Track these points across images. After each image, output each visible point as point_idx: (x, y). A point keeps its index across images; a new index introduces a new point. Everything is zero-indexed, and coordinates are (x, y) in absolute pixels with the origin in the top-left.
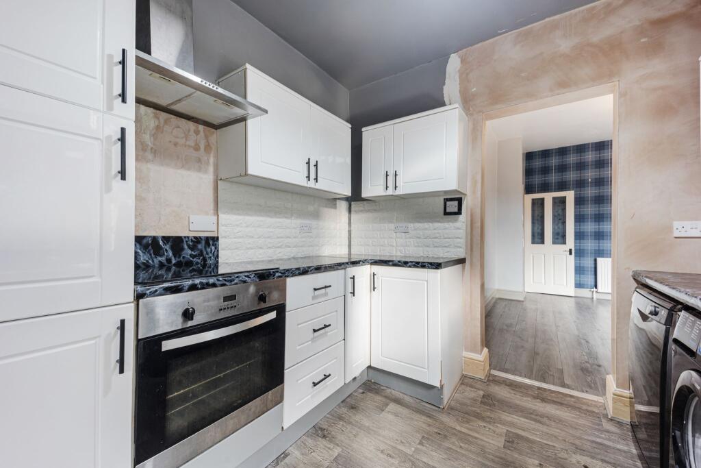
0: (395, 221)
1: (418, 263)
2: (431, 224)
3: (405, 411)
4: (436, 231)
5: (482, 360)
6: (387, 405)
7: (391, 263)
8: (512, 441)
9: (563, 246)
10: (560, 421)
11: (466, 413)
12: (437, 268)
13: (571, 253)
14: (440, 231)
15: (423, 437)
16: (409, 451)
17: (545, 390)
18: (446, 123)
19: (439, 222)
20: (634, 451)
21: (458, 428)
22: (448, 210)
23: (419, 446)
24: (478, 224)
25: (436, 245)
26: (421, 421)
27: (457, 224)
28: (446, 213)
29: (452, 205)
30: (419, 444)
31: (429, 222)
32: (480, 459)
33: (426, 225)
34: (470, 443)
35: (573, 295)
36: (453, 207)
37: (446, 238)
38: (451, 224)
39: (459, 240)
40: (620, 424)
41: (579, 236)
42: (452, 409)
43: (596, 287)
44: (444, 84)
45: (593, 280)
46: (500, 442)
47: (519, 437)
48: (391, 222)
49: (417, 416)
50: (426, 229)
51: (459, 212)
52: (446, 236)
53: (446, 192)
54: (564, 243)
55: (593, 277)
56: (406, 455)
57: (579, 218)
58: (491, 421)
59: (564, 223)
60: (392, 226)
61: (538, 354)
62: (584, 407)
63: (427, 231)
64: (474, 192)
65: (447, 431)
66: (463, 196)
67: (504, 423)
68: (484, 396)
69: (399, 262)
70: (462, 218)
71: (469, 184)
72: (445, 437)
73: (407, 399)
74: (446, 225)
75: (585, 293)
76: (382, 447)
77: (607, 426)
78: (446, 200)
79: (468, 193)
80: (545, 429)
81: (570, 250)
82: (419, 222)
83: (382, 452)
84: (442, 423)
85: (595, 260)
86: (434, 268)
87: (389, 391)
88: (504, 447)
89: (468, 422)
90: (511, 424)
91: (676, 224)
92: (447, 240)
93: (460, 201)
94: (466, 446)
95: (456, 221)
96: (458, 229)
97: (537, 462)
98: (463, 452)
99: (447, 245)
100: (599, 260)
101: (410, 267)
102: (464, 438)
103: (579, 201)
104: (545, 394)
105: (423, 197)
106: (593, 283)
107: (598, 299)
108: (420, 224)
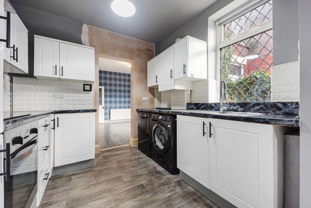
0: (53, 91)
1: (86, 110)
2: (77, 94)
3: (81, 175)
4: (79, 98)
5: (99, 146)
6: (71, 178)
7: (70, 112)
8: (118, 162)
9: (101, 106)
10: (125, 153)
11: (102, 164)
12: (94, 112)
13: (103, 108)
14: (81, 98)
15: (95, 177)
16: (95, 182)
17: (117, 148)
18: (90, 53)
19: (80, 93)
20: (140, 151)
21: (103, 168)
22: (86, 89)
23: (96, 179)
25: (79, 104)
26: (89, 174)
27: (89, 95)
28: (84, 90)
30: (95, 179)
31: (76, 93)
32: (115, 170)
33: (74, 95)
34: (109, 169)
35: (104, 123)
36: (87, 88)
37: (85, 101)
38: (87, 95)
39: (90, 102)
40: (135, 148)
41: (106, 102)
42: (97, 165)
43: (110, 119)
44: (81, 34)
45: (109, 117)
46: (116, 164)
47: (119, 161)
48: (50, 92)
49: (87, 174)
50: (74, 97)
51: (91, 90)
52: (85, 100)
53: (84, 81)
54: (101, 105)
55: (109, 116)
56: (94, 184)
57: (106, 96)
58: (110, 161)
59: (101, 97)
60: (51, 94)
61: (108, 141)
62: (127, 148)
63: (74, 98)
65: (101, 171)
66: (92, 84)
67: (114, 160)
68: (103, 157)
69: (75, 110)
70: (92, 93)
72: (102, 172)
73: (77, 172)
74: (85, 95)
75: (107, 121)
76: (83, 188)
77: (133, 149)
78: (84, 85)
79: (94, 83)
80: (123, 156)
81: (103, 107)
82: (69, 93)
83: (85, 189)
84: (97, 170)
85: (110, 110)
86: (93, 112)
87: (66, 174)
88: (118, 164)
89: (104, 165)
90: (115, 159)
91: (143, 98)
92: (85, 102)
93: (91, 86)
94: (109, 170)
95: (89, 94)
96: (91, 97)
97: (127, 163)
98: (110, 172)
99: (85, 104)
100: (111, 110)
101: (81, 112)
102: (107, 169)
103: (105, 90)
104: (118, 149)
105: (72, 81)
106: (109, 118)
107: (111, 123)
108: (70, 94)
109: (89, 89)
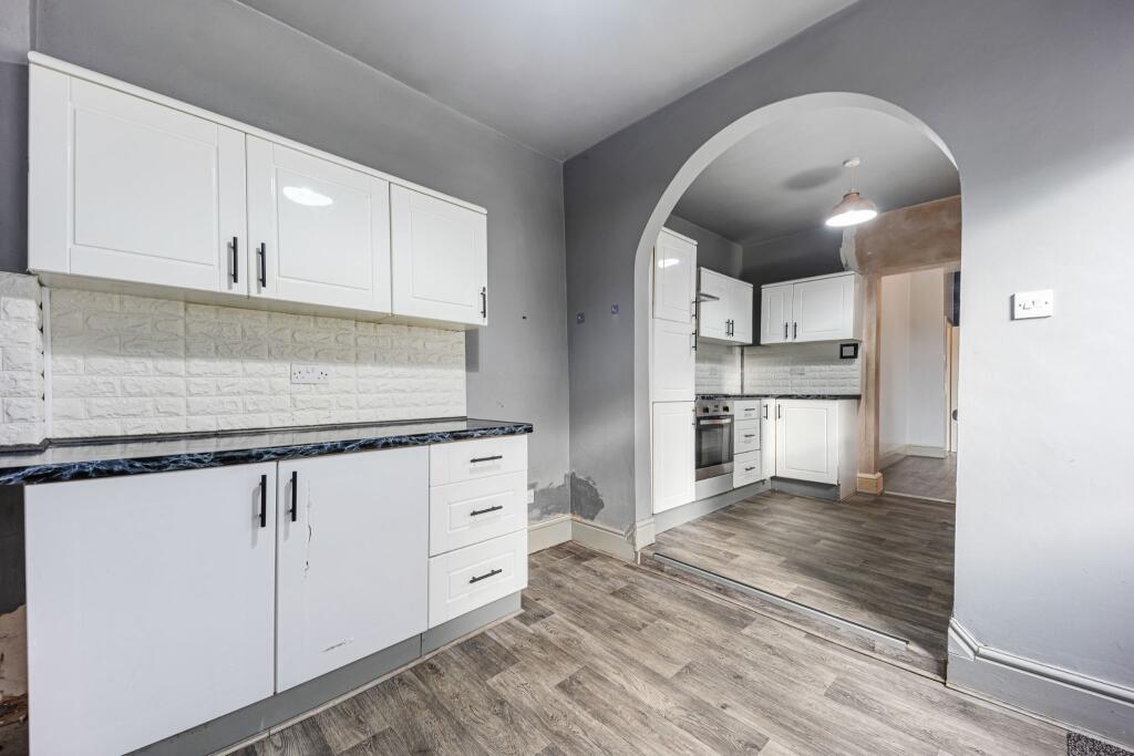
4: (833, 372)
14: (836, 373)
19: (835, 364)
22: (845, 354)
24: (873, 366)
27: (853, 366)
28: (842, 357)
29: (847, 351)
31: (824, 364)
33: (823, 368)
36: (849, 351)
37: (843, 378)
38: (847, 366)
39: (854, 381)
44: (841, 246)
50: (822, 371)
51: (855, 356)
52: (842, 376)
53: (842, 339)
64: (869, 339)
66: (859, 343)
70: (858, 361)
71: (864, 331)
74: (842, 367)
78: (842, 346)
79: (864, 339)
82: (815, 365)
92: (843, 380)
93: (856, 346)
95: (852, 363)
96: (854, 370)
99: (843, 384)
108: (816, 367)
109: (852, 354)
